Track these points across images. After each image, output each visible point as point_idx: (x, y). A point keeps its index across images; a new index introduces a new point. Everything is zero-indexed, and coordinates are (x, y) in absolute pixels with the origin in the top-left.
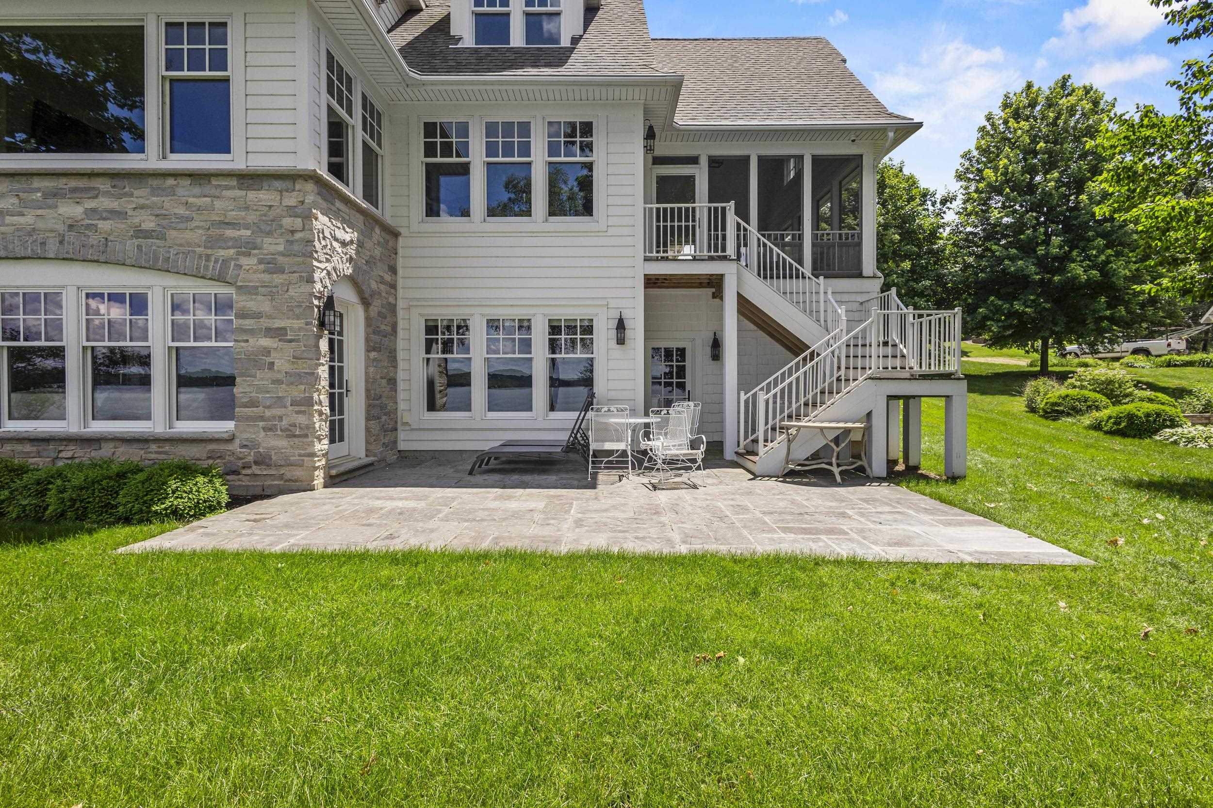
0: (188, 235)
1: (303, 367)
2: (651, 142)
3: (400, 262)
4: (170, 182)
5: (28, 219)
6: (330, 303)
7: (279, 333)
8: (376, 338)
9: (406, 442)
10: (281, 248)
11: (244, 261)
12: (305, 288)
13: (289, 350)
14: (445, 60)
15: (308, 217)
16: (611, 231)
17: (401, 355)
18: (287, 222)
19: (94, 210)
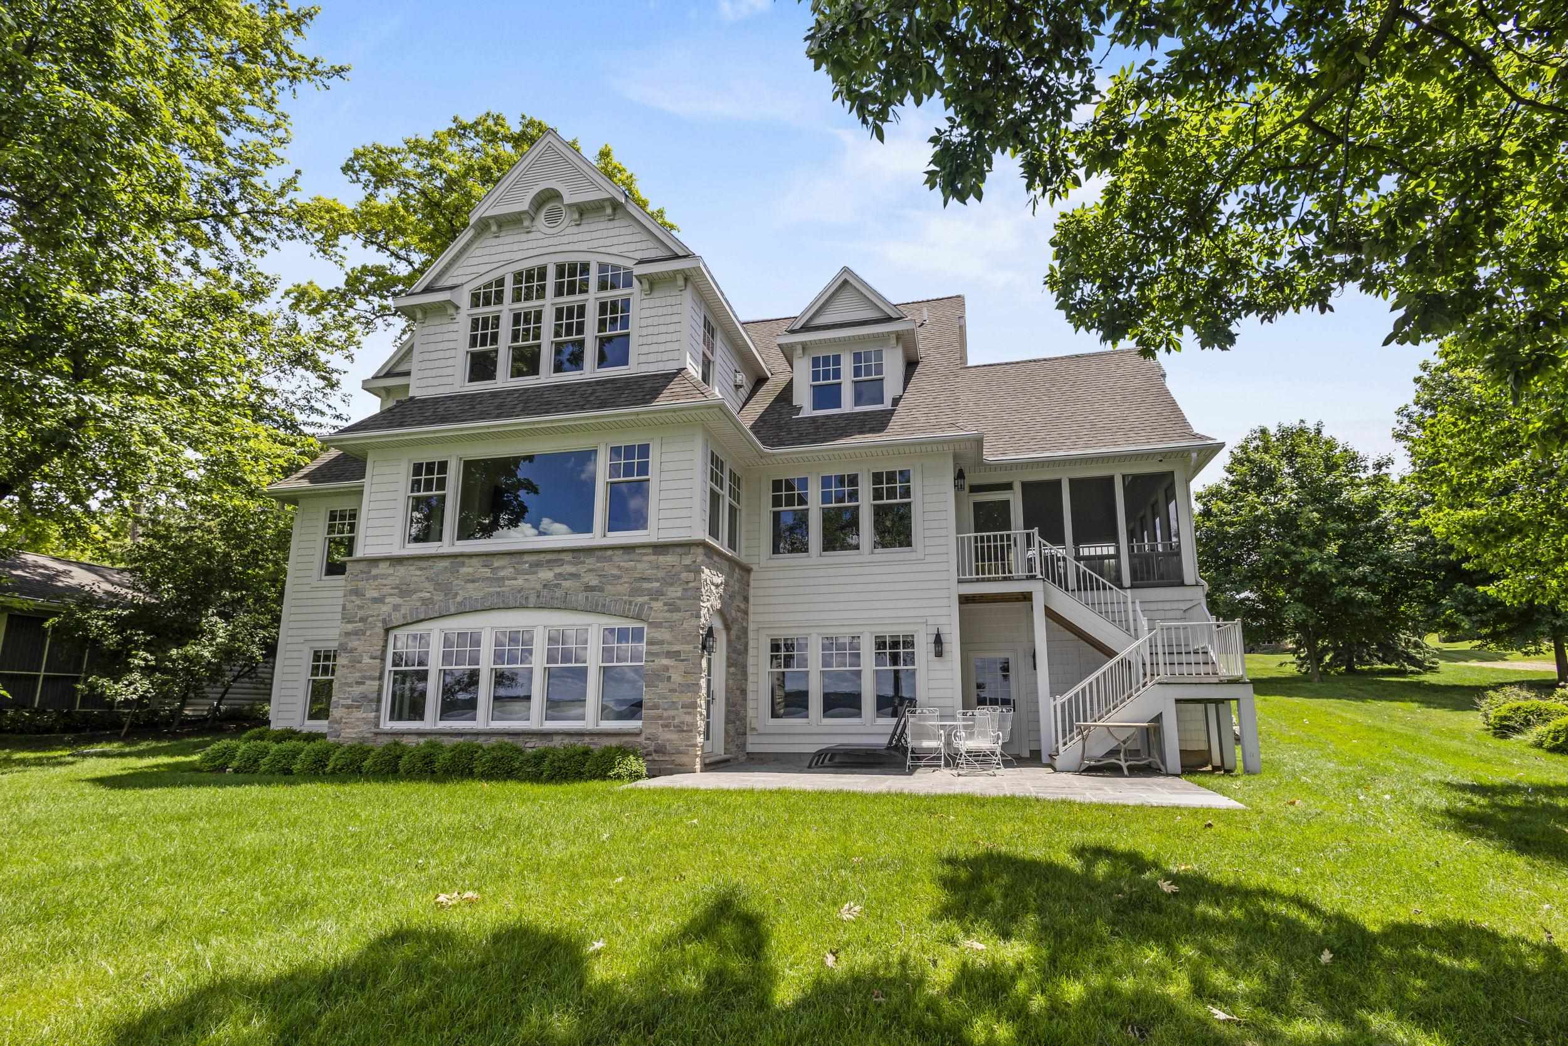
0: (620, 588)
1: (691, 680)
2: (961, 482)
3: (752, 592)
4: (610, 553)
5: (520, 582)
6: (710, 630)
7: (675, 655)
8: (734, 656)
9: (754, 745)
10: (679, 594)
11: (655, 605)
12: (694, 622)
13: (682, 666)
14: (789, 432)
15: (698, 572)
16: (929, 559)
17: (751, 670)
18: (684, 575)
19: (560, 574)
